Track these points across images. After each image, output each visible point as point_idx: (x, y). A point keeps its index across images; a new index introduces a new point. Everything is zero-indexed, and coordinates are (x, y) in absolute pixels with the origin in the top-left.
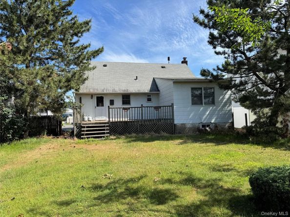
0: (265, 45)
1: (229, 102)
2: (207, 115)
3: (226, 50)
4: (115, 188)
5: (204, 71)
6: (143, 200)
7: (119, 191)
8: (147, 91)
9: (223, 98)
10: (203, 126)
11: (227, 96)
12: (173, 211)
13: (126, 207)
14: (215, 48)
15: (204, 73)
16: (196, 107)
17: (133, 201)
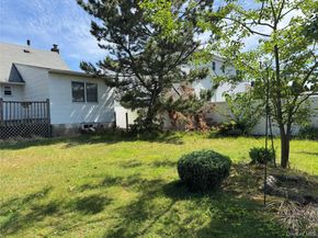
0: (150, 47)
1: (112, 100)
2: (89, 114)
3: (112, 44)
4: (14, 211)
5: (85, 64)
6: (70, 214)
7: (24, 213)
8: (4, 81)
9: (107, 96)
10: (86, 126)
11: (110, 95)
12: (117, 215)
13: (51, 229)
14: (99, 40)
15: (84, 66)
16: (77, 105)
17: (56, 220)
